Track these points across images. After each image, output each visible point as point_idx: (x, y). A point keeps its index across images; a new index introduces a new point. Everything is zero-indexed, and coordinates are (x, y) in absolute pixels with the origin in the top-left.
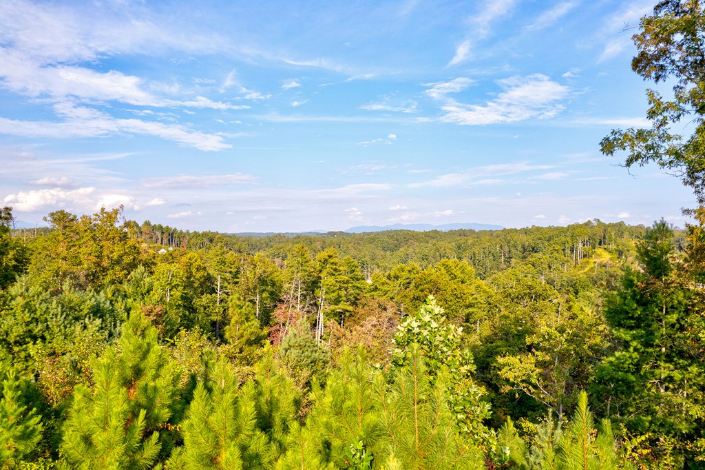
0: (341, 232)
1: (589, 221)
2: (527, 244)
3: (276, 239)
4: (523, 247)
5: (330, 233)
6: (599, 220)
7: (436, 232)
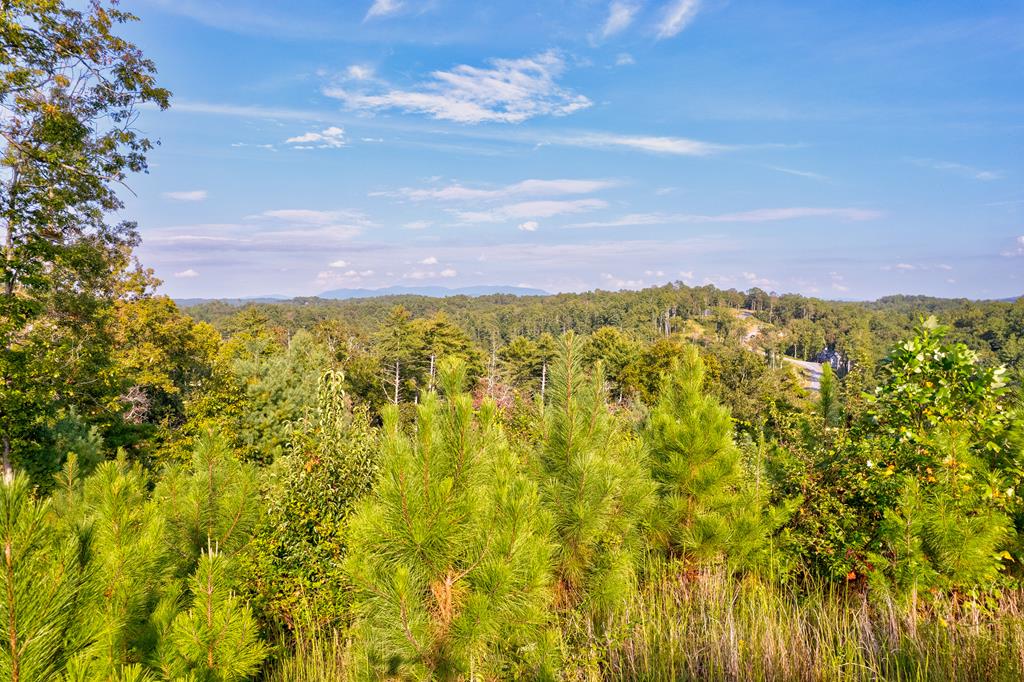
0: (316, 298)
1: (670, 283)
2: (597, 314)
3: (214, 308)
4: (592, 319)
5: (297, 300)
6: (681, 283)
7: (463, 297)
